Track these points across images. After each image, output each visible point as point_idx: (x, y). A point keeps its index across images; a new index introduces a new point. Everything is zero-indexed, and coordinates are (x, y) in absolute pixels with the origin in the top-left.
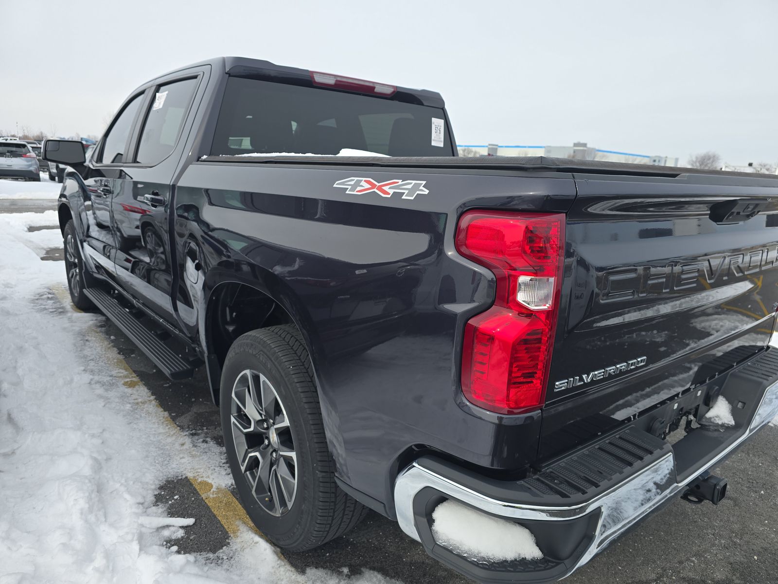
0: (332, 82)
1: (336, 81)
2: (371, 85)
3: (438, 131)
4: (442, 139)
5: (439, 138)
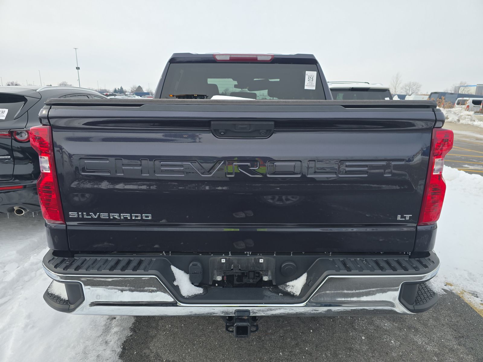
0: (228, 58)
1: (230, 58)
2: (255, 56)
3: (311, 79)
4: (315, 84)
5: (311, 84)
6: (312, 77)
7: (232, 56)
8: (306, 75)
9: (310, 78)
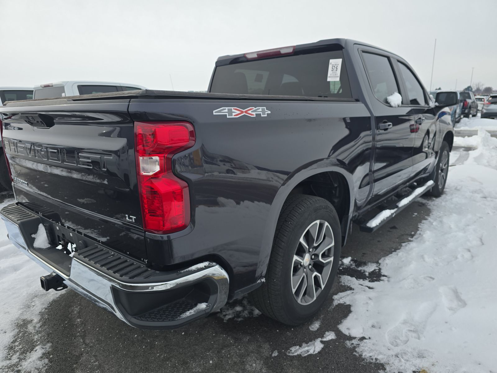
1: (257, 55)
2: (278, 50)
3: (335, 69)
4: (339, 75)
5: (335, 75)
6: (336, 66)
7: (259, 53)
8: (330, 63)
9: (333, 67)
